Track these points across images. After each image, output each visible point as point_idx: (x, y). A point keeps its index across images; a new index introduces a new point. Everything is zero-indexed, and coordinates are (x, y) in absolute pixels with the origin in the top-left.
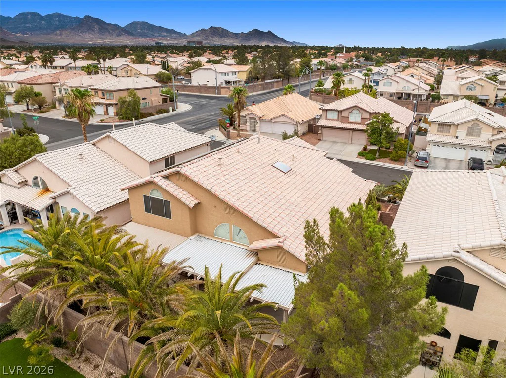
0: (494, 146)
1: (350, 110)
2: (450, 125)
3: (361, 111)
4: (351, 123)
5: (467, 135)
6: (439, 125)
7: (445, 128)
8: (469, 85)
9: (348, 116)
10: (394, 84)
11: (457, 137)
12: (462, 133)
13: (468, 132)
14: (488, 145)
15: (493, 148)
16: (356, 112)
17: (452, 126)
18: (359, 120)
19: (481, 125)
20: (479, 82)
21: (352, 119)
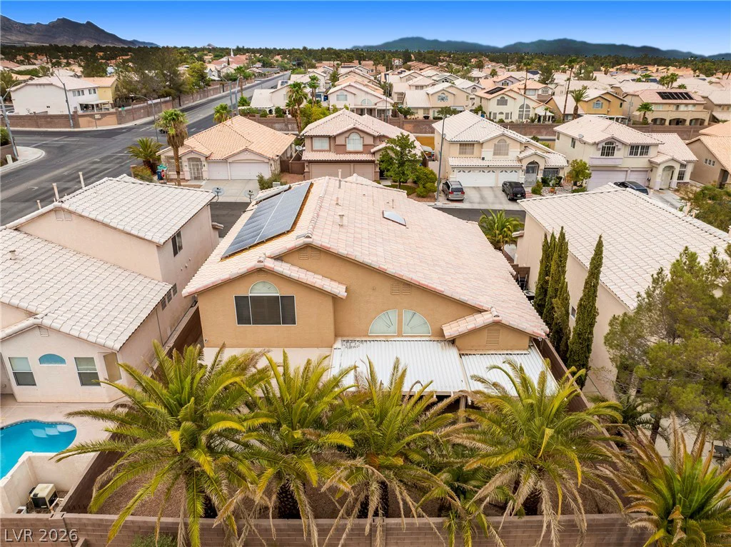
0: (525, 163)
1: (347, 135)
2: (473, 144)
3: (362, 135)
4: (350, 153)
5: (494, 154)
6: (461, 144)
7: (468, 149)
8: (440, 94)
9: (344, 143)
10: (350, 97)
11: (483, 159)
12: (488, 152)
13: (495, 150)
14: (518, 164)
15: (524, 168)
16: (355, 136)
17: (475, 145)
18: (360, 148)
19: (508, 141)
20: (450, 90)
21: (350, 147)
